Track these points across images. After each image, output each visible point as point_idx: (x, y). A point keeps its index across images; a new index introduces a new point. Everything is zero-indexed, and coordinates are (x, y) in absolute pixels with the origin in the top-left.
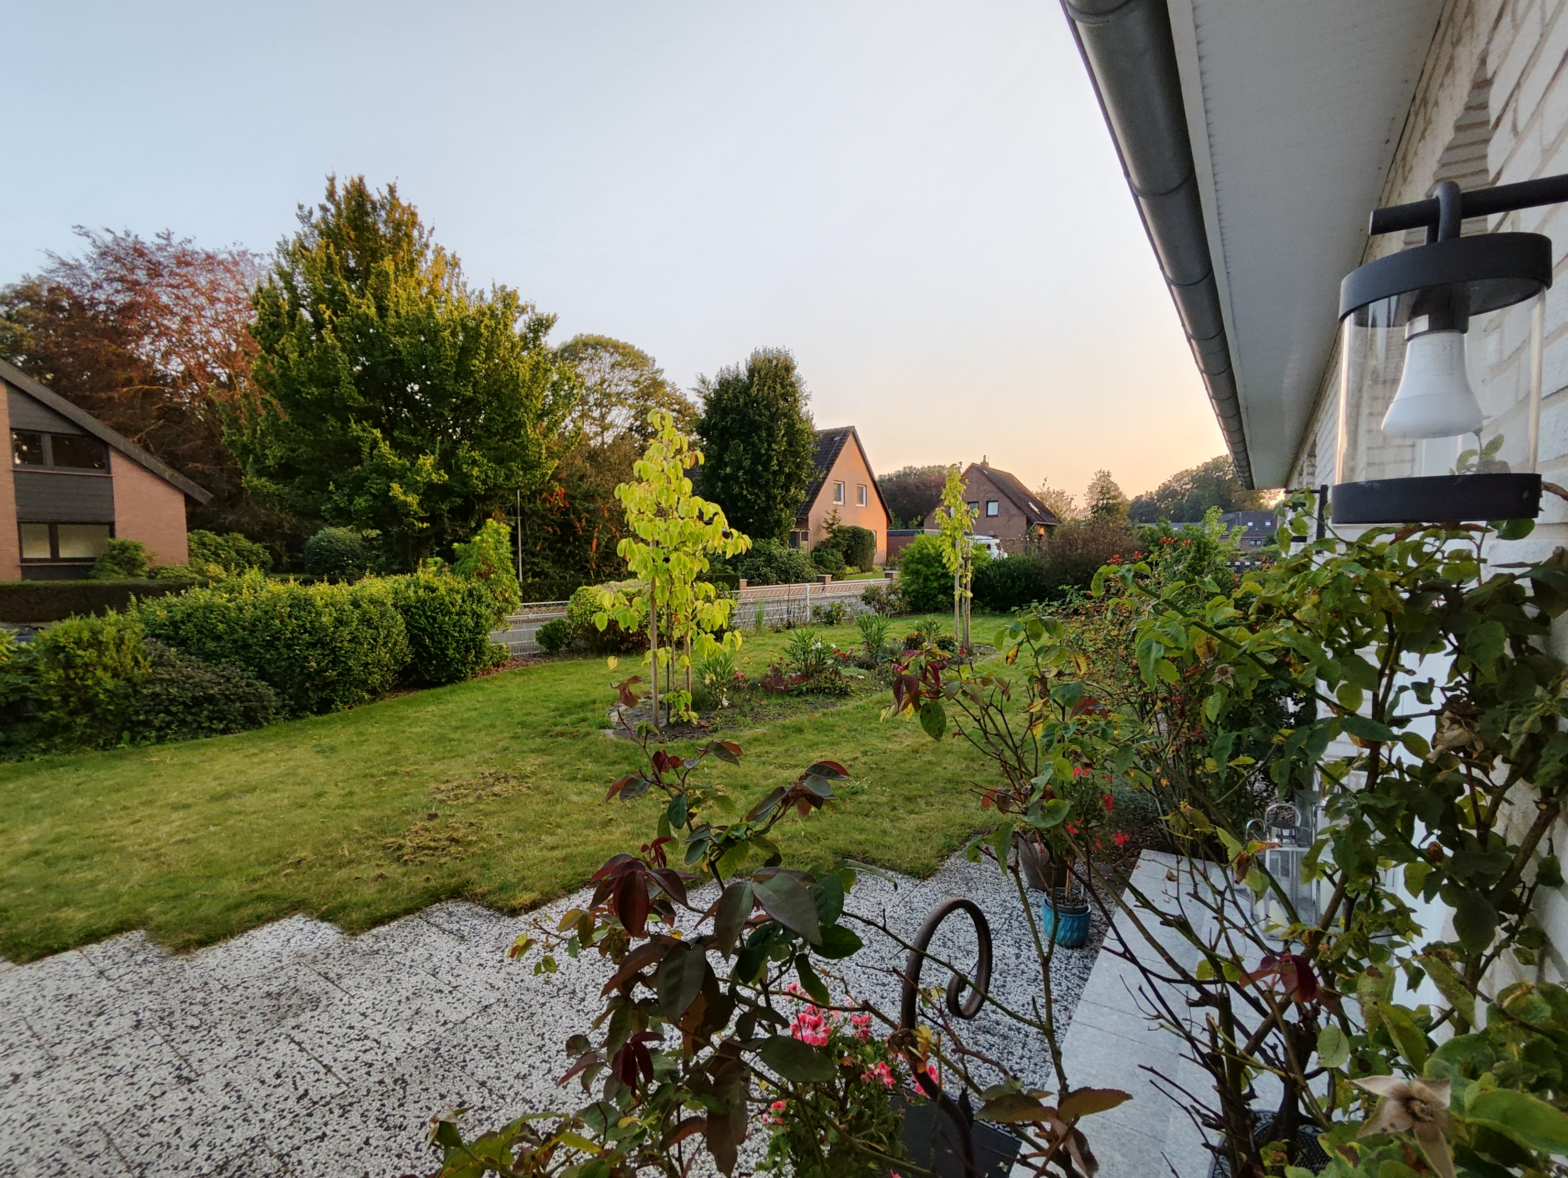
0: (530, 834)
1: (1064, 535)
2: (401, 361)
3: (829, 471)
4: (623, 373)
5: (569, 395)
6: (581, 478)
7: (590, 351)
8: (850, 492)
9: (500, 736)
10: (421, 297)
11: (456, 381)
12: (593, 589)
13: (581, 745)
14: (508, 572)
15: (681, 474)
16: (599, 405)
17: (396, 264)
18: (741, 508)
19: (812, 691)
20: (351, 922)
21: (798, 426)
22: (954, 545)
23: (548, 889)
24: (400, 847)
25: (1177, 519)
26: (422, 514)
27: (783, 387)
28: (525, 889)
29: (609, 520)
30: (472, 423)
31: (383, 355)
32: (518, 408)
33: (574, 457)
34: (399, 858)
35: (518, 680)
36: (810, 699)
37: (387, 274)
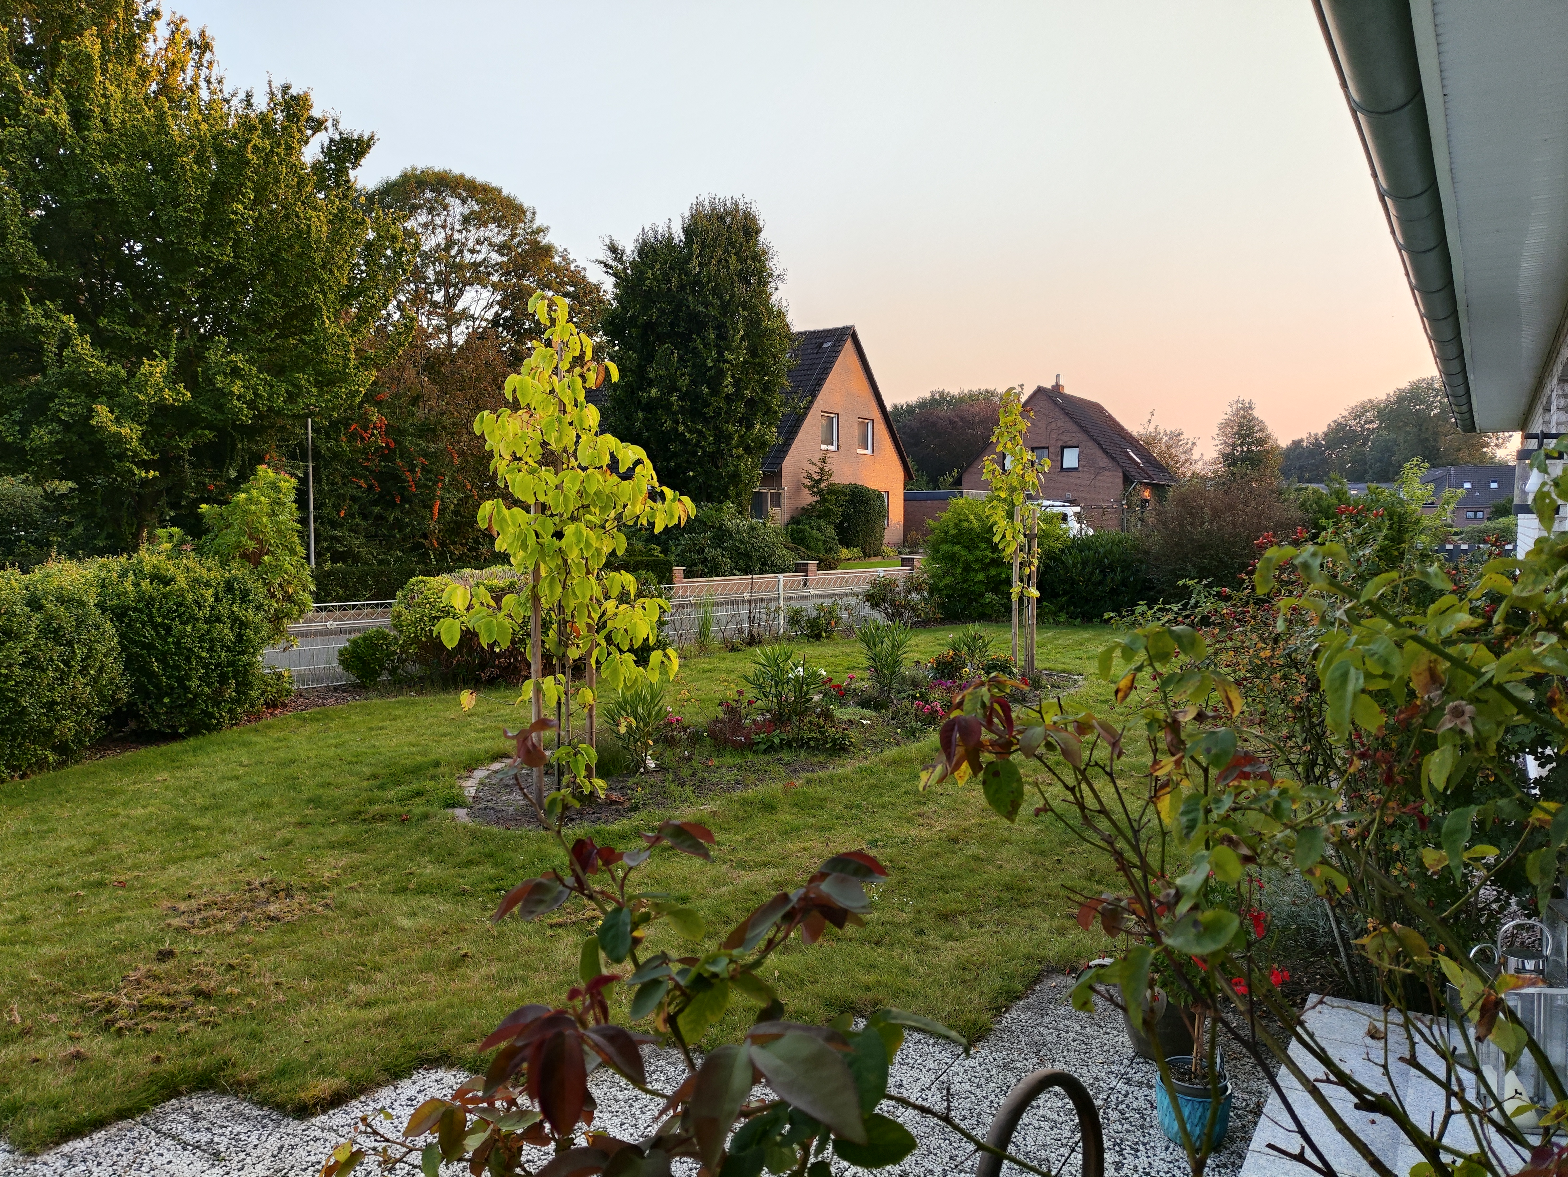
0: (331, 983)
1: (1182, 501)
2: (112, 203)
3: (814, 396)
4: (483, 233)
5: (395, 264)
6: (415, 400)
7: (428, 195)
8: (849, 430)
9: (278, 822)
10: (146, 98)
11: (205, 237)
12: (434, 581)
13: (415, 835)
14: (293, 552)
15: (581, 398)
16: (442, 281)
17: (104, 42)
18: (675, 455)
19: (789, 744)
20: (27, 1134)
21: (767, 323)
22: (1010, 515)
23: (360, 1071)
24: (110, 1007)
25: (1357, 477)
26: (147, 455)
27: (741, 260)
28: (323, 1072)
29: (461, 470)
30: (233, 308)
31: (82, 193)
32: (309, 284)
33: (402, 368)
34: (109, 1024)
35: (309, 729)
36: (786, 756)
37: (89, 57)
